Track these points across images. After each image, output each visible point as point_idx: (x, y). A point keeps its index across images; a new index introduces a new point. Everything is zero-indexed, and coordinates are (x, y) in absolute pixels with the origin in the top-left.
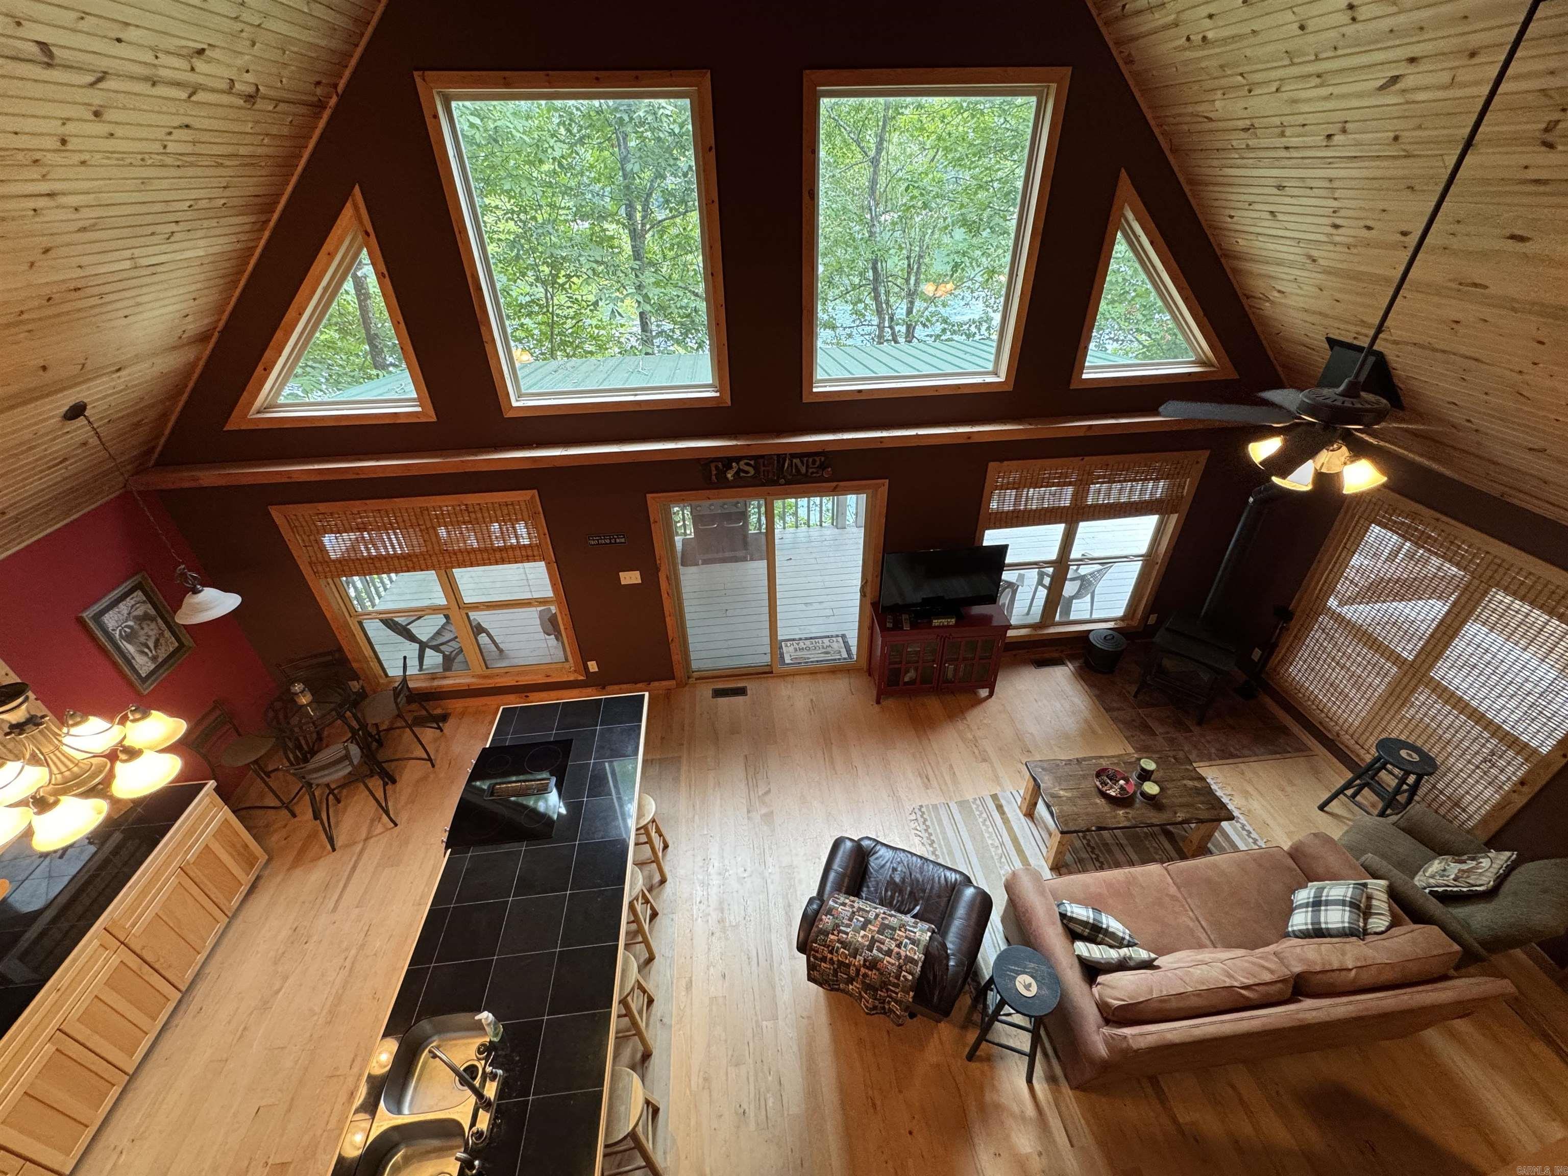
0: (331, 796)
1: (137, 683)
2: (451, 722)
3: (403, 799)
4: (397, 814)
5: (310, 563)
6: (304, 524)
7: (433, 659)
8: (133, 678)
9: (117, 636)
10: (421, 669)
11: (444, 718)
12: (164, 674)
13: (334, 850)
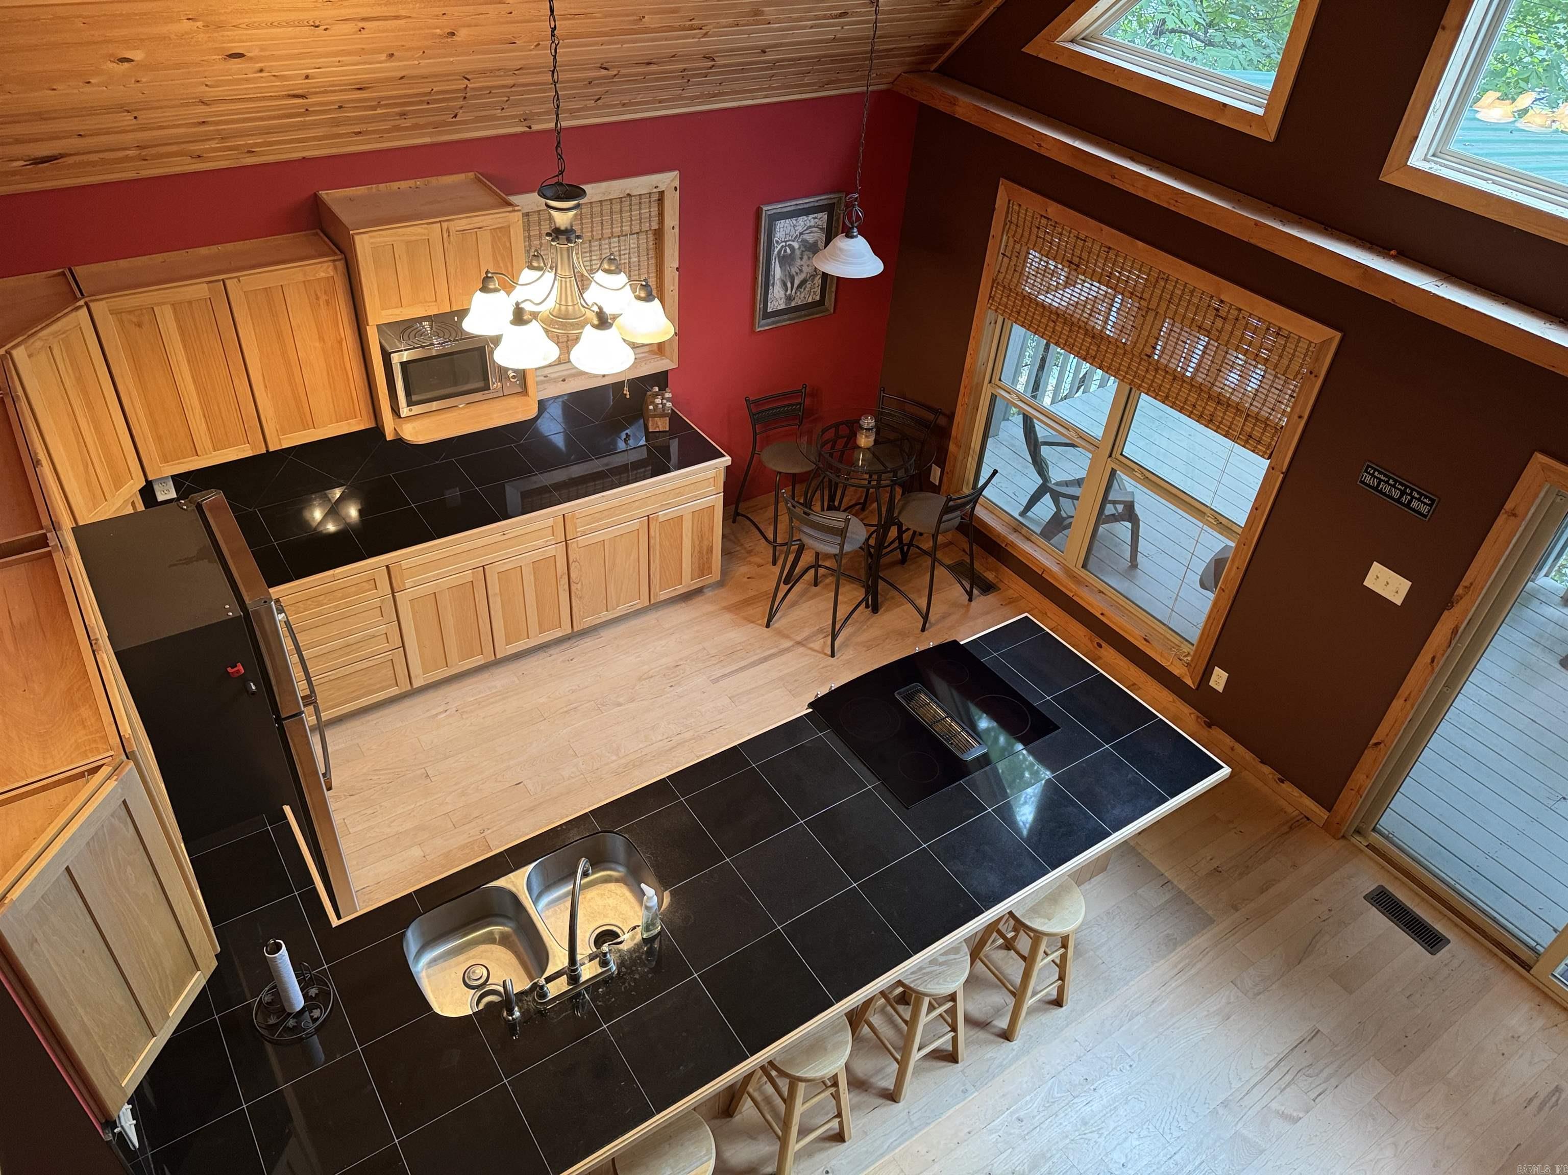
0: (812, 571)
1: (758, 314)
2: (991, 599)
3: (864, 637)
4: (845, 645)
5: (994, 281)
6: (1021, 223)
7: (1045, 509)
8: (759, 306)
9: (776, 250)
10: (1023, 513)
11: (988, 588)
12: (785, 321)
13: (768, 626)
